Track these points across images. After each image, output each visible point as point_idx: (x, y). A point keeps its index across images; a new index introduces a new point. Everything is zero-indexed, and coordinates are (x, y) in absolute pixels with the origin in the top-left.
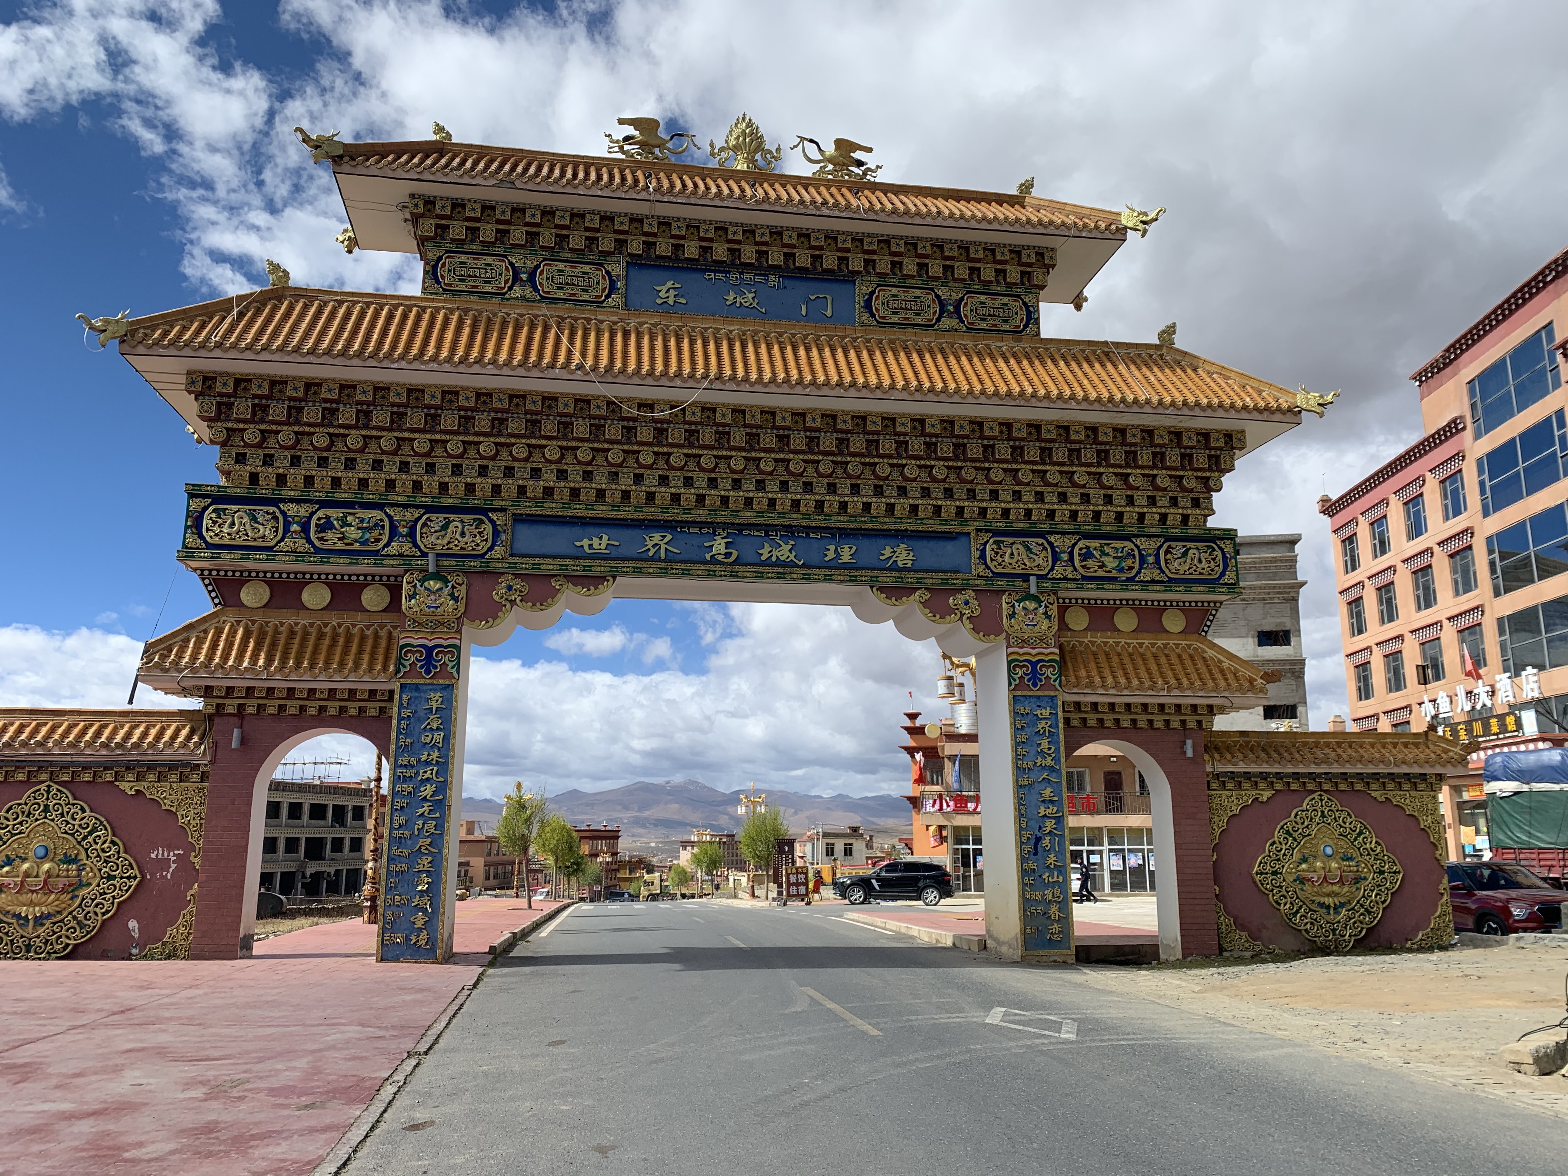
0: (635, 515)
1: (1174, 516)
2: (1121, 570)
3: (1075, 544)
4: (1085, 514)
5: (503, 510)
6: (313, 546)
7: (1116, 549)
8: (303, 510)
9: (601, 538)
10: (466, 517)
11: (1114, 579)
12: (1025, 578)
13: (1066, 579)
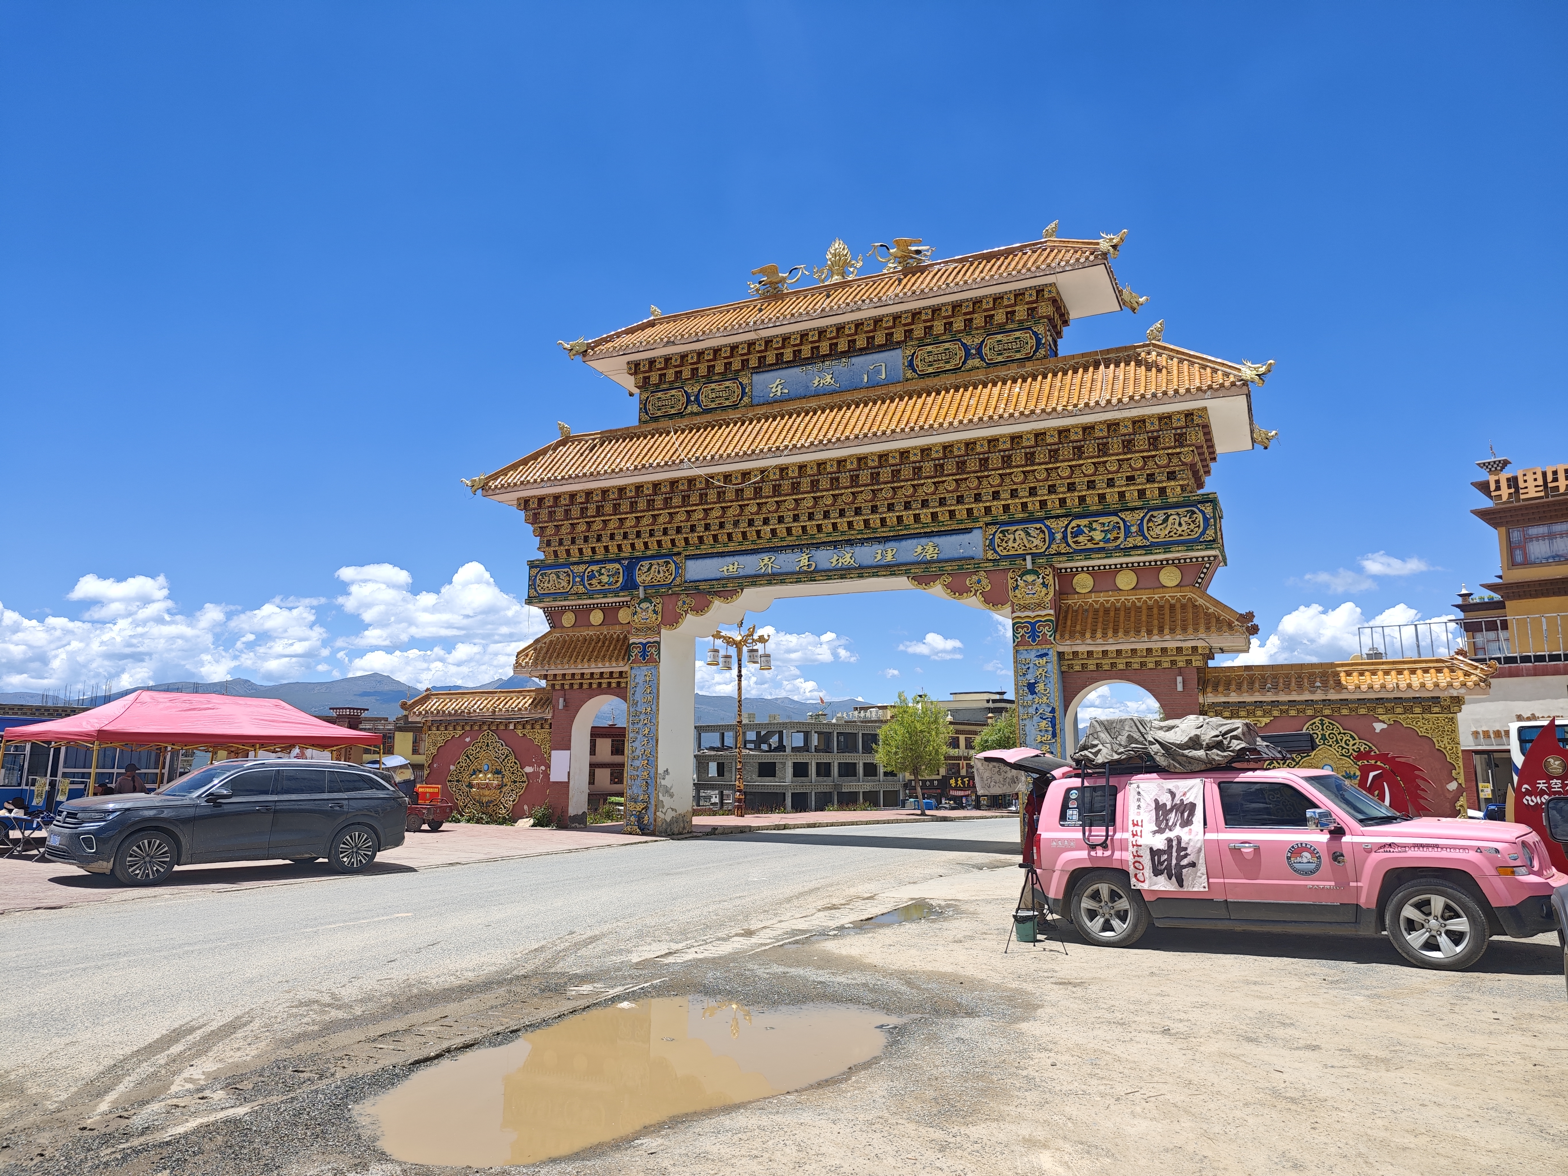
0: (752, 547)
1: (1152, 491)
2: (1107, 541)
3: (1067, 526)
4: (1072, 500)
5: (679, 554)
6: (587, 589)
7: (1104, 524)
8: (582, 568)
9: (733, 564)
10: (661, 561)
11: (1103, 549)
12: (1023, 557)
13: (1059, 554)
